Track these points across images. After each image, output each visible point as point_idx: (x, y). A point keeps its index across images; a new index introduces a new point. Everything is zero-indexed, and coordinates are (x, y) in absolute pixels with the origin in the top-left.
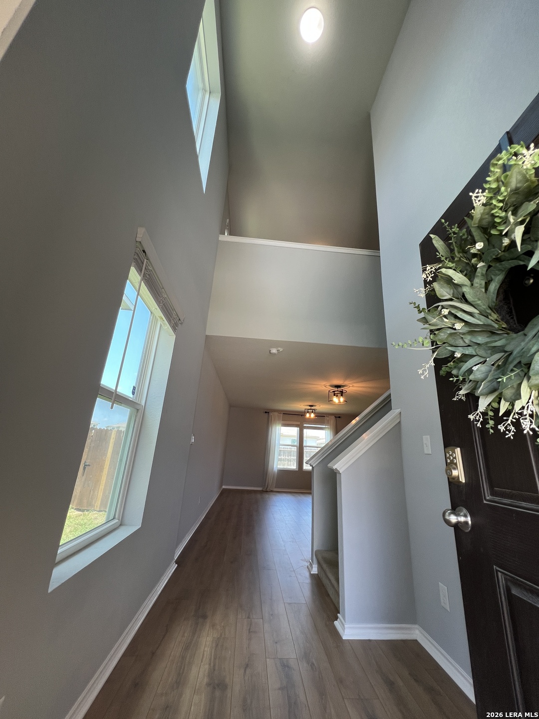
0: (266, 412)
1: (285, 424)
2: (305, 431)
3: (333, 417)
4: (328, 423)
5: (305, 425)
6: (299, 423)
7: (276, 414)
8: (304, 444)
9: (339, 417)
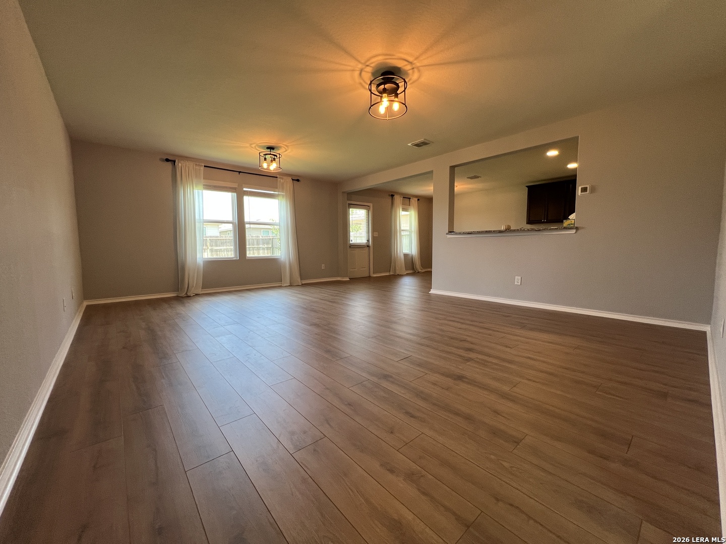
0: (167, 160)
1: (210, 186)
2: (246, 199)
3: (289, 179)
4: (283, 189)
5: (244, 189)
6: (235, 185)
7: (190, 165)
8: (246, 219)
9: (298, 180)
